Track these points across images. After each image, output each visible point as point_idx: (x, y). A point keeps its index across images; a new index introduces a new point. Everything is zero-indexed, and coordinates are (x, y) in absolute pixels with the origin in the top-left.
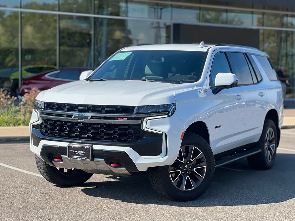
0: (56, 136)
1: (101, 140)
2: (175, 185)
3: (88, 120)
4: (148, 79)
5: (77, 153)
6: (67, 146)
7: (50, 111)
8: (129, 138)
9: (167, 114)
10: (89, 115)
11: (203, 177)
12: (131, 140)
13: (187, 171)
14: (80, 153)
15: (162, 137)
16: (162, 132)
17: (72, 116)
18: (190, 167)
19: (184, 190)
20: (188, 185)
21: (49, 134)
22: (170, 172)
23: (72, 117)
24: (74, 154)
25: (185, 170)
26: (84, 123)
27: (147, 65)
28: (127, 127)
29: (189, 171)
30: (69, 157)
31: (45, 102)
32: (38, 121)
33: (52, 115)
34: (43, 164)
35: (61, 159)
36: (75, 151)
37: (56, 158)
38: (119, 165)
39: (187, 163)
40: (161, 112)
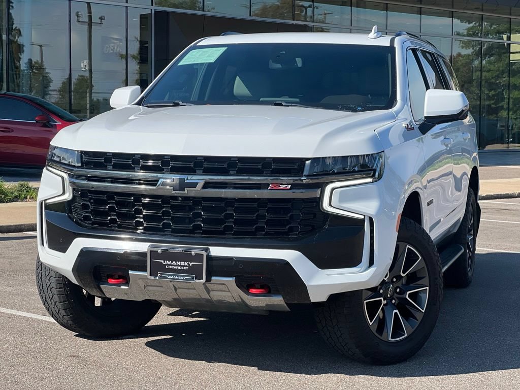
0: (113, 228)
1: (225, 234)
2: (374, 329)
3: (198, 191)
4: (287, 103)
5: (170, 265)
6: (147, 250)
7: (98, 172)
8: (291, 230)
9: (371, 175)
10: (199, 179)
11: (423, 311)
12: (296, 234)
13: (392, 298)
14: (178, 265)
15: (364, 226)
16: (364, 216)
17: (158, 181)
18: (398, 290)
19: (390, 339)
20: (398, 329)
21: (93, 223)
22: (365, 302)
23: (156, 184)
24: (163, 268)
25: (389, 296)
26: (186, 198)
27: (238, 77)
28: (289, 205)
29: (396, 299)
30: (151, 275)
31: (82, 152)
32: (64, 193)
33: (104, 181)
34: (59, 291)
35: (126, 280)
36: (167, 262)
37: (113, 277)
38: (269, 291)
39: (392, 282)
40: (358, 171)
